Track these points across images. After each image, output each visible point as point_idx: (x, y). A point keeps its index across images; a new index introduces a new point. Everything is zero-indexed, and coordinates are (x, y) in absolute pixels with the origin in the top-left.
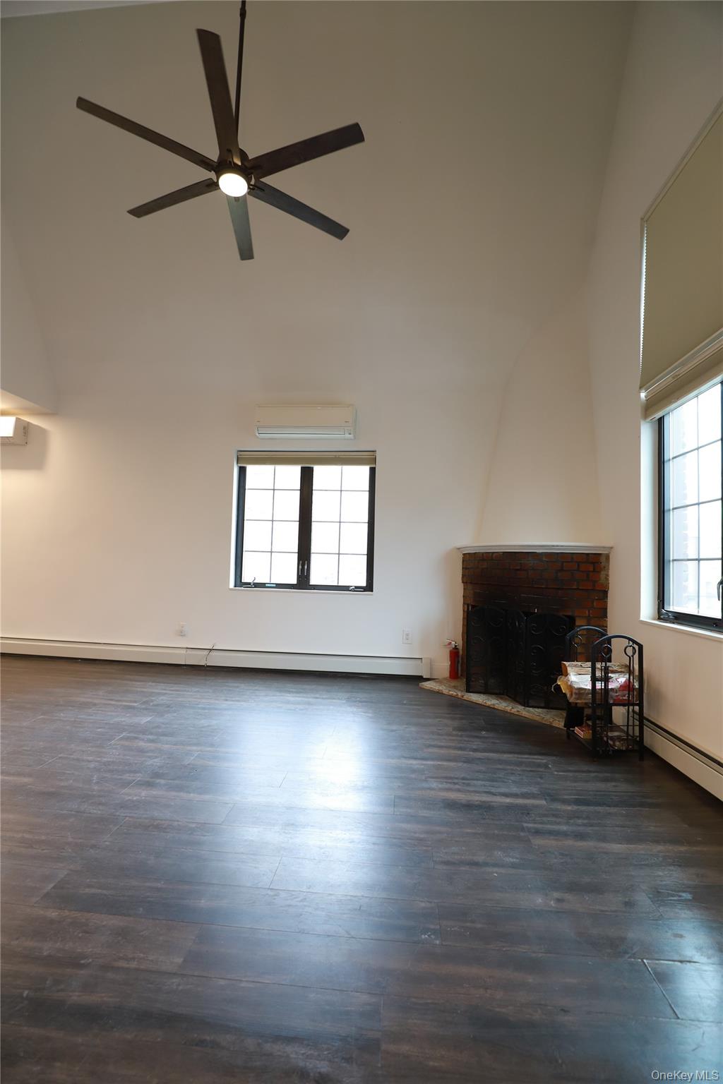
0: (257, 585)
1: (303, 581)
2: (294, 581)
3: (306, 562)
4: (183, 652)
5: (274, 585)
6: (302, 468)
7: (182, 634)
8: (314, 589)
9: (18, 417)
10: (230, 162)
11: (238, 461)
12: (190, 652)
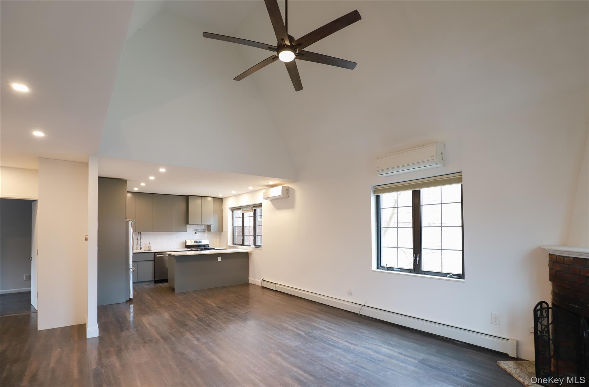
0: (389, 269)
1: (417, 268)
2: (411, 267)
3: (418, 255)
4: (350, 304)
5: (399, 270)
6: (412, 191)
7: (350, 294)
8: (424, 274)
9: (283, 185)
10: (284, 45)
11: (375, 192)
12: (353, 305)
